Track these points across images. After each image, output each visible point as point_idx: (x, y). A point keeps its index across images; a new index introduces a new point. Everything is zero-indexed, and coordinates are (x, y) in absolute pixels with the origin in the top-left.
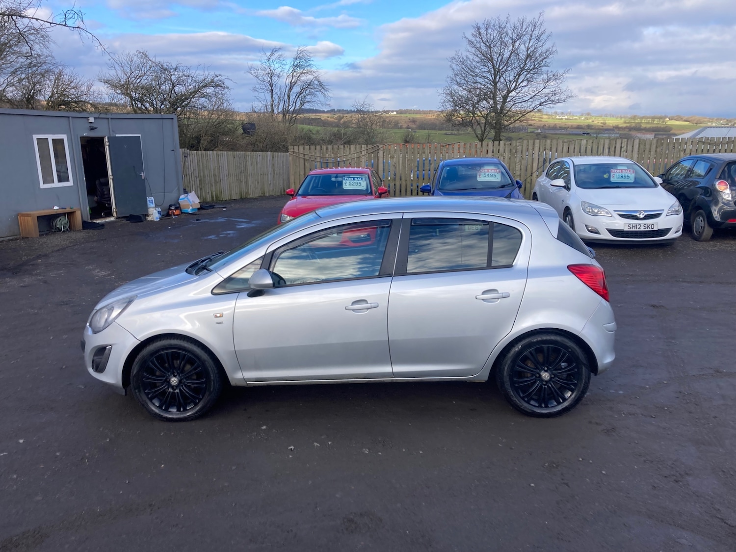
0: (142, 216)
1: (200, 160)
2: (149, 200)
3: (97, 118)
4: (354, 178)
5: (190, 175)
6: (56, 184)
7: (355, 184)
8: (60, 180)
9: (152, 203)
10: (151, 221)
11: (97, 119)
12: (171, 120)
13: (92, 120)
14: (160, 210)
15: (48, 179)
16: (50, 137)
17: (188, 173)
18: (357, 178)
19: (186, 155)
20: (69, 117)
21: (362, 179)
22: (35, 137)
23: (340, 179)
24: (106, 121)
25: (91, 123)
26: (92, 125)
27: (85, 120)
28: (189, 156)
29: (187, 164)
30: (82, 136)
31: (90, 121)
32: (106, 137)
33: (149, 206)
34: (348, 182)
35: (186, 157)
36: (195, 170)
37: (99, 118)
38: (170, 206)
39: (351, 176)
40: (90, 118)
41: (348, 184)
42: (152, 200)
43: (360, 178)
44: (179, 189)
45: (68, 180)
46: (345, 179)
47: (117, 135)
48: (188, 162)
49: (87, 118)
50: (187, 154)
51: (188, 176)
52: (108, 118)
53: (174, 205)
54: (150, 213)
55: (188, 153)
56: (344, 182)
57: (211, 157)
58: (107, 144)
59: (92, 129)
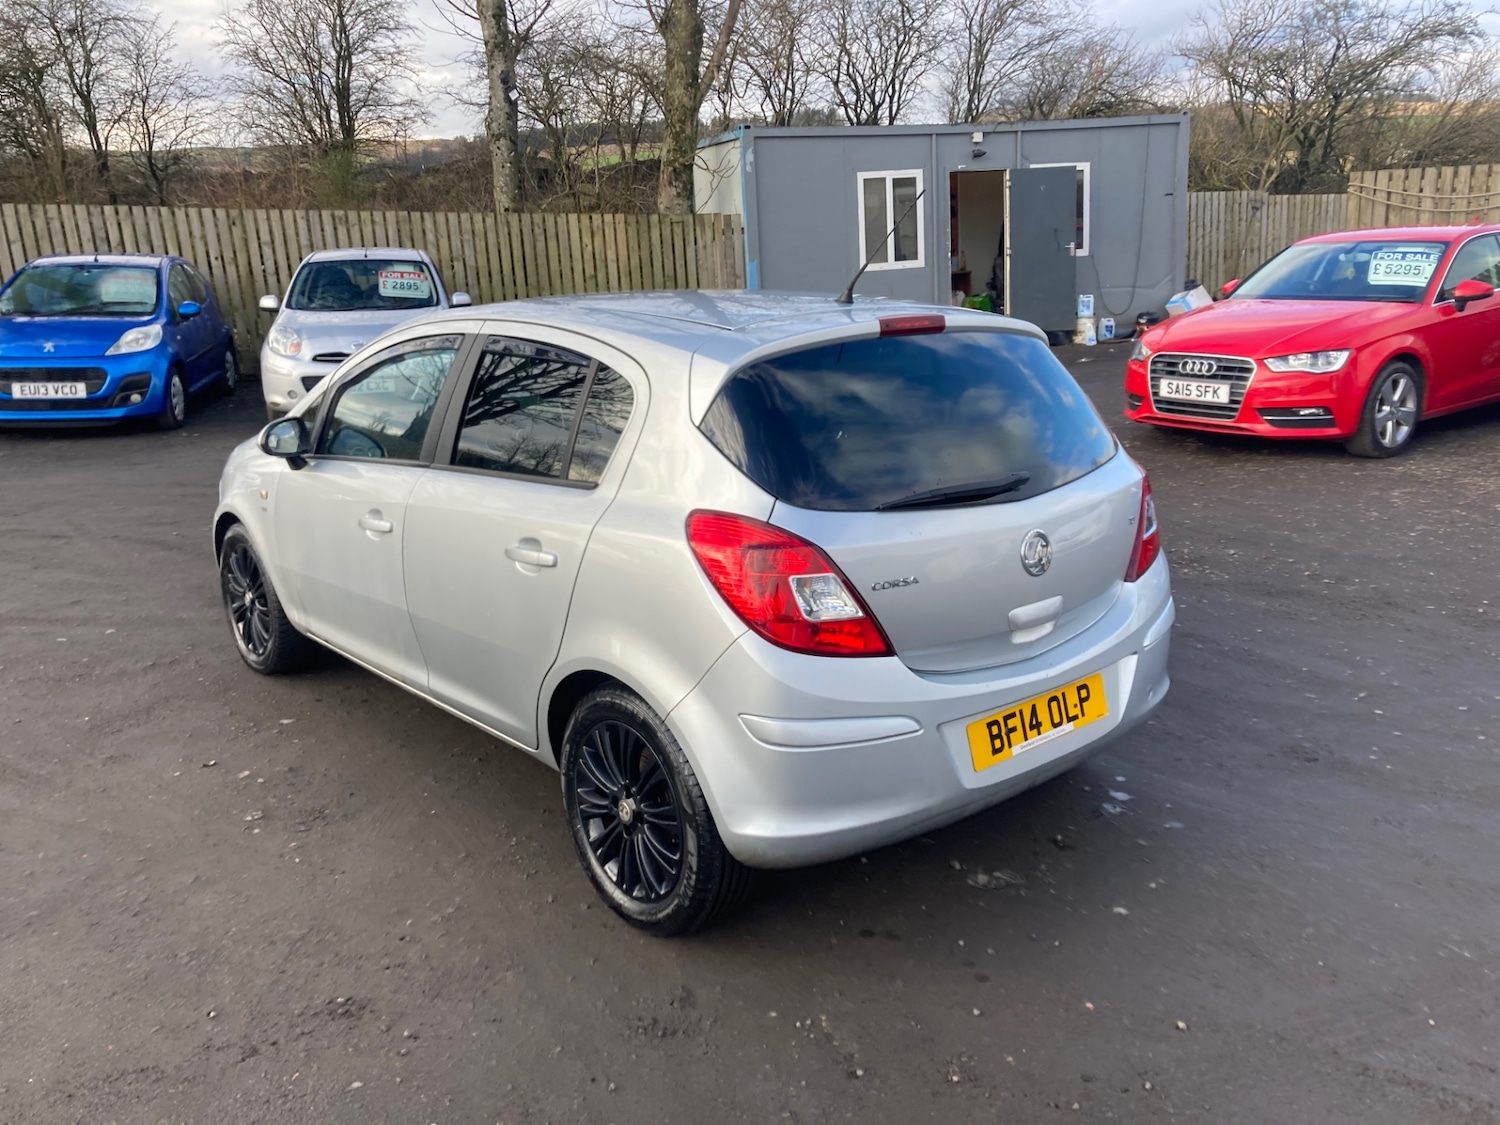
0: (1061, 334)
1: (1298, 215)
2: (1083, 302)
3: (989, 133)
4: (1405, 254)
5: (1263, 250)
6: (891, 264)
7: (1402, 270)
8: (899, 257)
9: (1088, 307)
10: (1080, 345)
11: (992, 136)
12: (1173, 128)
13: (978, 137)
14: (1112, 323)
15: (876, 252)
16: (889, 176)
17: (1256, 246)
18: (1416, 253)
19: (1258, 205)
20: (931, 135)
21: (1428, 257)
22: (861, 176)
23: (1362, 257)
24: (1011, 137)
25: (977, 143)
26: (978, 148)
27: (966, 138)
28: (1265, 208)
29: (1257, 225)
30: (953, 170)
31: (974, 140)
32: (1008, 171)
33: (1080, 314)
34: (1384, 264)
35: (1257, 209)
36: (1280, 238)
37: (994, 132)
38: (1140, 316)
39: (1399, 250)
40: (975, 135)
41: (1381, 270)
42: (1089, 301)
43: (1422, 253)
44: (1173, 280)
45: (915, 257)
46: (1380, 255)
47: (1032, 166)
48: (1260, 222)
49: (970, 135)
50: (1262, 203)
51: (1256, 252)
52: (1016, 132)
53: (1147, 314)
54: (1080, 328)
55: (1265, 201)
56: (1373, 263)
57: (1331, 209)
58: (1008, 184)
59: (978, 155)
